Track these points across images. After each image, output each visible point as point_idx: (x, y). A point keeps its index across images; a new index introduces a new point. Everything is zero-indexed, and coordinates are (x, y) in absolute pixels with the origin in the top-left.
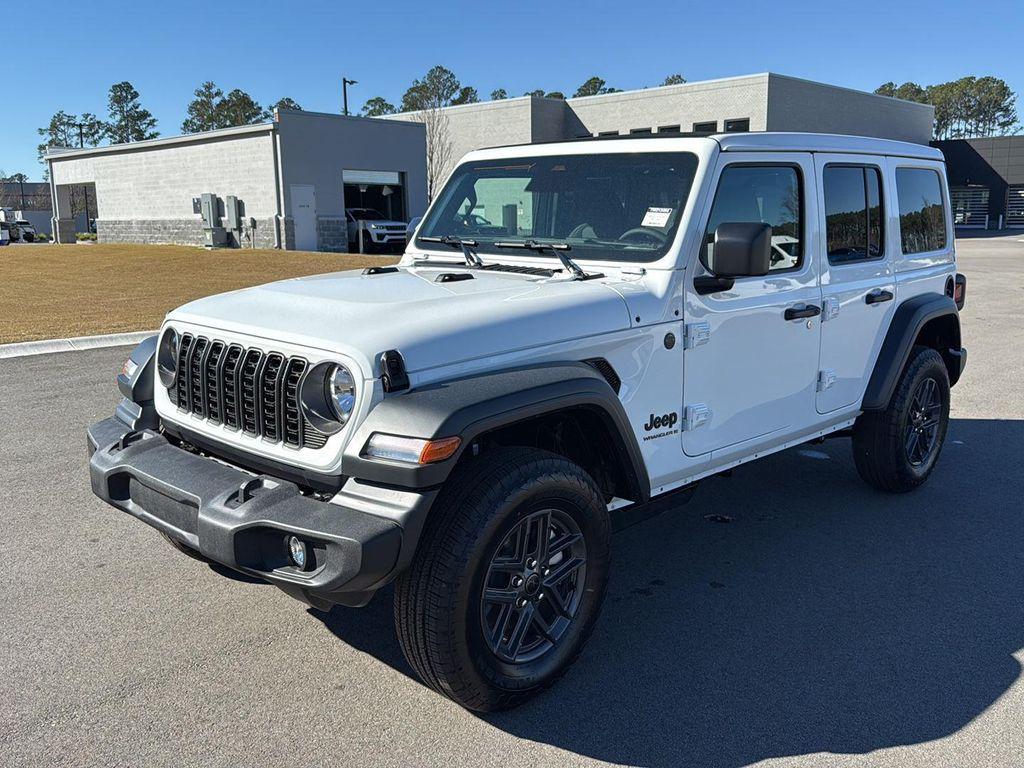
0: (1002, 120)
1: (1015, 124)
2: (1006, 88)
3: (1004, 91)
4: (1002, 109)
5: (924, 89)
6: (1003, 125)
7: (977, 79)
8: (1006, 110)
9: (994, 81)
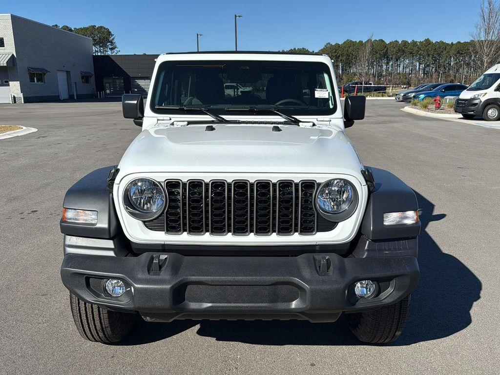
0: (110, 47)
1: (116, 49)
2: (110, 32)
3: (109, 33)
4: (109, 42)
5: (73, 29)
6: (112, 49)
7: (97, 27)
8: (111, 42)
9: (105, 28)
